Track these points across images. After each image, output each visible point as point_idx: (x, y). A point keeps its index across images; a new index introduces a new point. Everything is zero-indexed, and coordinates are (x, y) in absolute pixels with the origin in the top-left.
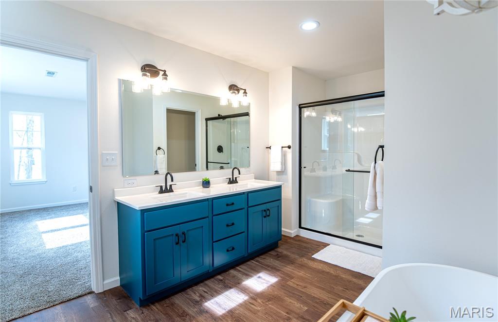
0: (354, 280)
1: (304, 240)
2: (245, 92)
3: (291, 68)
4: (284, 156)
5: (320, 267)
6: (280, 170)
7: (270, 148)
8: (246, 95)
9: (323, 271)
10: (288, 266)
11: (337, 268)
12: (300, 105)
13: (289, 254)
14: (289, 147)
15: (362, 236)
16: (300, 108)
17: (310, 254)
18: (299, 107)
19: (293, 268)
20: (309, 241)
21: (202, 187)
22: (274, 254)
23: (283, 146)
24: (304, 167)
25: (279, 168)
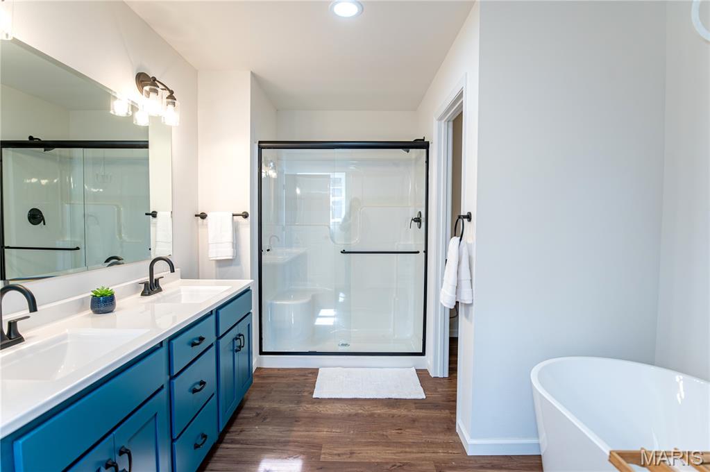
0: (394, 411)
1: (272, 372)
2: (171, 96)
3: (249, 73)
4: (236, 230)
5: (338, 409)
6: (231, 258)
7: (203, 216)
8: (174, 104)
9: (350, 415)
10: (295, 429)
11: (360, 403)
12: (260, 142)
13: (276, 405)
14: (245, 216)
15: (346, 345)
16: (260, 148)
17: (306, 394)
18: (259, 146)
19: (303, 428)
20: (284, 372)
21: (91, 312)
22: (251, 415)
23: (235, 213)
24: (268, 250)
25: (227, 253)
